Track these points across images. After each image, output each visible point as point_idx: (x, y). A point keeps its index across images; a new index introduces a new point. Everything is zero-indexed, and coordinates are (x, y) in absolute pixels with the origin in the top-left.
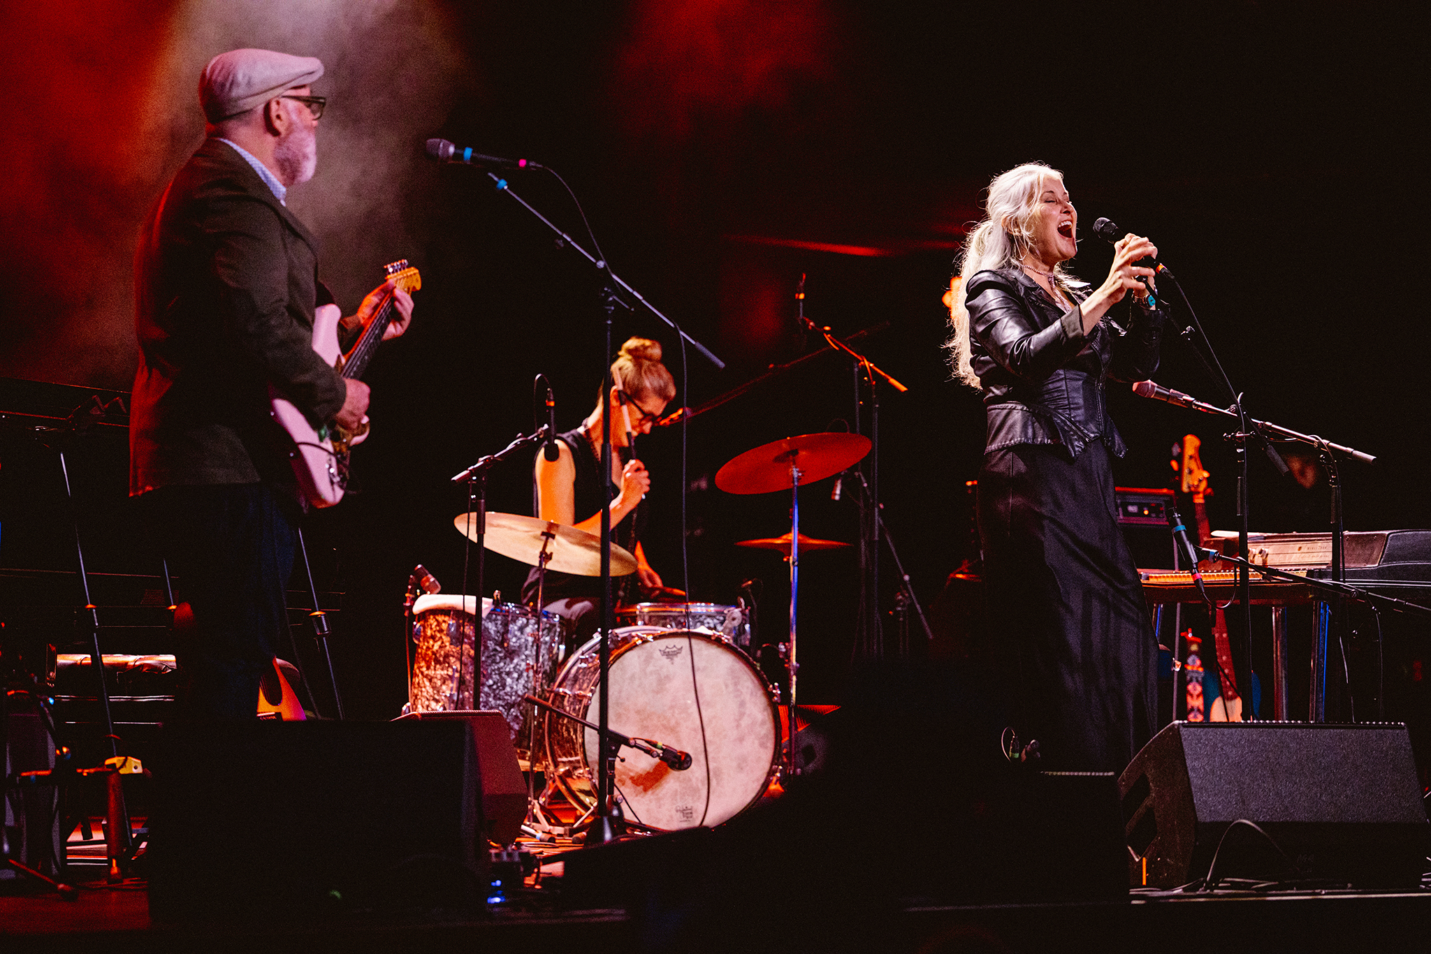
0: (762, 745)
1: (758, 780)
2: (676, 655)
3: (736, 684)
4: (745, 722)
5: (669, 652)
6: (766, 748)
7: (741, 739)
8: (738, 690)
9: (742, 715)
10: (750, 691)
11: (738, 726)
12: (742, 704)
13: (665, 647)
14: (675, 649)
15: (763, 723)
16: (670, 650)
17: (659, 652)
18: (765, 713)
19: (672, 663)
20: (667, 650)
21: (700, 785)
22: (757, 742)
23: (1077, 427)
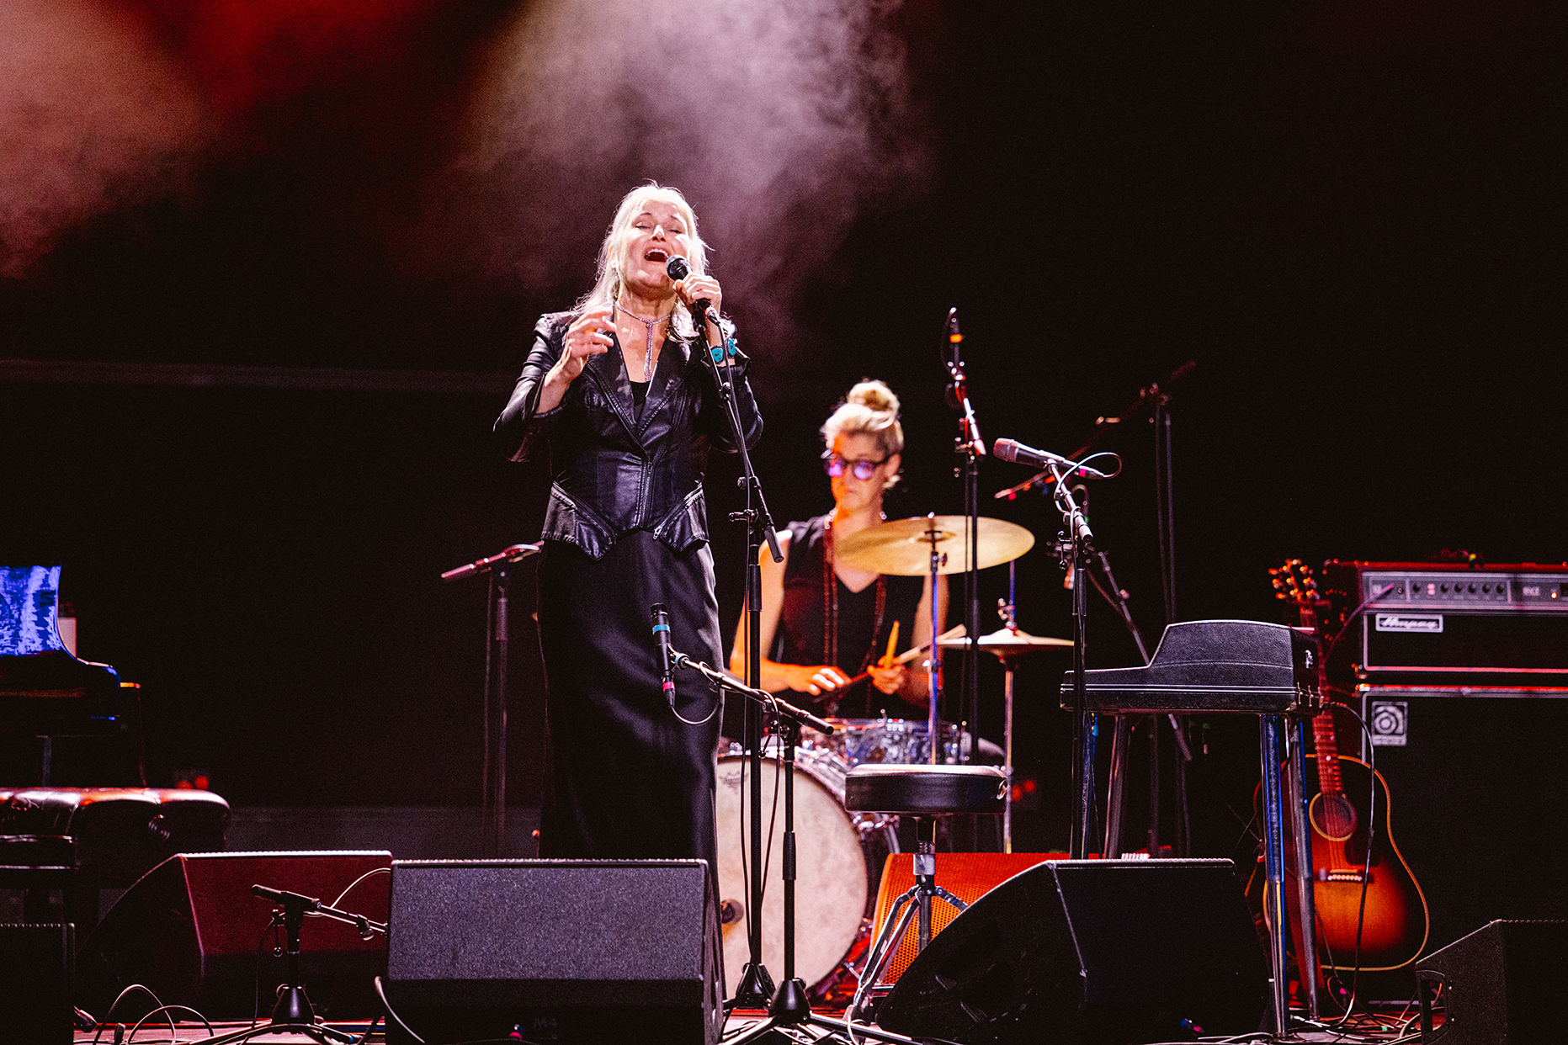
0: (852, 892)
1: (847, 935)
3: (816, 818)
4: (830, 864)
5: (731, 780)
6: (856, 896)
7: (825, 886)
8: (819, 826)
9: (825, 855)
10: (834, 826)
11: (820, 869)
12: (825, 843)
13: (726, 774)
15: (853, 865)
16: (733, 777)
18: (855, 854)
20: (730, 777)
21: (774, 941)
22: (845, 890)
23: (605, 519)
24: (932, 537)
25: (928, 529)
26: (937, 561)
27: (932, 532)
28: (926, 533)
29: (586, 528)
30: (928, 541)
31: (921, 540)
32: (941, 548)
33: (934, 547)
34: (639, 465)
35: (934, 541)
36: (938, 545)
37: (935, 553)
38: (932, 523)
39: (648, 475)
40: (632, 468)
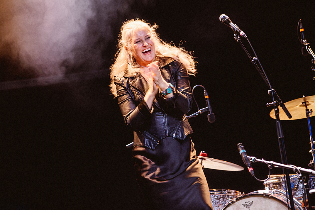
2: (250, 205)
5: (247, 204)
13: (245, 203)
14: (249, 203)
16: (247, 203)
17: (242, 205)
19: (250, 209)
20: (246, 204)
23: (154, 136)
24: (305, 104)
25: (303, 101)
26: (309, 113)
27: (305, 102)
28: (303, 103)
29: (148, 140)
30: (303, 106)
31: (301, 106)
32: (309, 108)
33: (307, 108)
34: (162, 115)
35: (306, 106)
36: (308, 107)
37: (307, 110)
38: (305, 99)
39: (166, 118)
40: (160, 117)
